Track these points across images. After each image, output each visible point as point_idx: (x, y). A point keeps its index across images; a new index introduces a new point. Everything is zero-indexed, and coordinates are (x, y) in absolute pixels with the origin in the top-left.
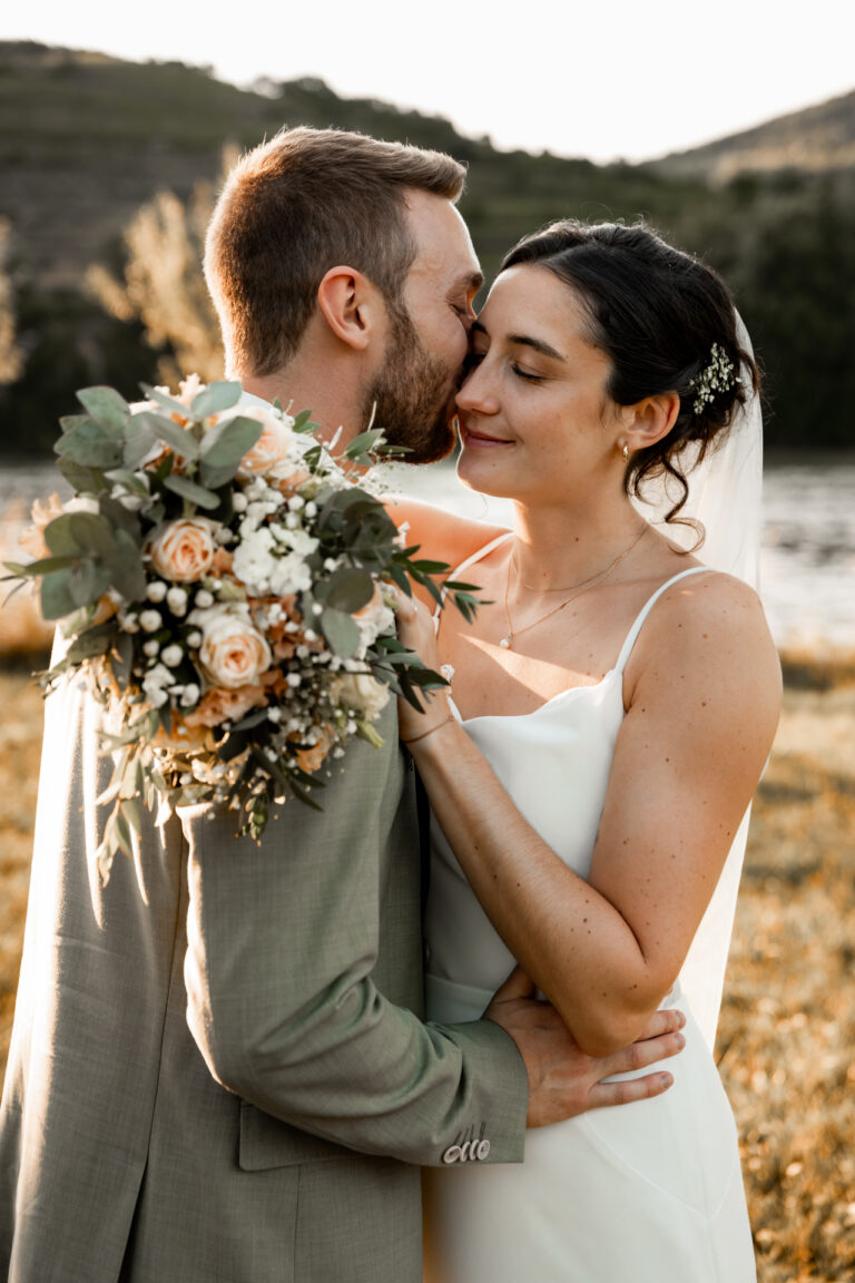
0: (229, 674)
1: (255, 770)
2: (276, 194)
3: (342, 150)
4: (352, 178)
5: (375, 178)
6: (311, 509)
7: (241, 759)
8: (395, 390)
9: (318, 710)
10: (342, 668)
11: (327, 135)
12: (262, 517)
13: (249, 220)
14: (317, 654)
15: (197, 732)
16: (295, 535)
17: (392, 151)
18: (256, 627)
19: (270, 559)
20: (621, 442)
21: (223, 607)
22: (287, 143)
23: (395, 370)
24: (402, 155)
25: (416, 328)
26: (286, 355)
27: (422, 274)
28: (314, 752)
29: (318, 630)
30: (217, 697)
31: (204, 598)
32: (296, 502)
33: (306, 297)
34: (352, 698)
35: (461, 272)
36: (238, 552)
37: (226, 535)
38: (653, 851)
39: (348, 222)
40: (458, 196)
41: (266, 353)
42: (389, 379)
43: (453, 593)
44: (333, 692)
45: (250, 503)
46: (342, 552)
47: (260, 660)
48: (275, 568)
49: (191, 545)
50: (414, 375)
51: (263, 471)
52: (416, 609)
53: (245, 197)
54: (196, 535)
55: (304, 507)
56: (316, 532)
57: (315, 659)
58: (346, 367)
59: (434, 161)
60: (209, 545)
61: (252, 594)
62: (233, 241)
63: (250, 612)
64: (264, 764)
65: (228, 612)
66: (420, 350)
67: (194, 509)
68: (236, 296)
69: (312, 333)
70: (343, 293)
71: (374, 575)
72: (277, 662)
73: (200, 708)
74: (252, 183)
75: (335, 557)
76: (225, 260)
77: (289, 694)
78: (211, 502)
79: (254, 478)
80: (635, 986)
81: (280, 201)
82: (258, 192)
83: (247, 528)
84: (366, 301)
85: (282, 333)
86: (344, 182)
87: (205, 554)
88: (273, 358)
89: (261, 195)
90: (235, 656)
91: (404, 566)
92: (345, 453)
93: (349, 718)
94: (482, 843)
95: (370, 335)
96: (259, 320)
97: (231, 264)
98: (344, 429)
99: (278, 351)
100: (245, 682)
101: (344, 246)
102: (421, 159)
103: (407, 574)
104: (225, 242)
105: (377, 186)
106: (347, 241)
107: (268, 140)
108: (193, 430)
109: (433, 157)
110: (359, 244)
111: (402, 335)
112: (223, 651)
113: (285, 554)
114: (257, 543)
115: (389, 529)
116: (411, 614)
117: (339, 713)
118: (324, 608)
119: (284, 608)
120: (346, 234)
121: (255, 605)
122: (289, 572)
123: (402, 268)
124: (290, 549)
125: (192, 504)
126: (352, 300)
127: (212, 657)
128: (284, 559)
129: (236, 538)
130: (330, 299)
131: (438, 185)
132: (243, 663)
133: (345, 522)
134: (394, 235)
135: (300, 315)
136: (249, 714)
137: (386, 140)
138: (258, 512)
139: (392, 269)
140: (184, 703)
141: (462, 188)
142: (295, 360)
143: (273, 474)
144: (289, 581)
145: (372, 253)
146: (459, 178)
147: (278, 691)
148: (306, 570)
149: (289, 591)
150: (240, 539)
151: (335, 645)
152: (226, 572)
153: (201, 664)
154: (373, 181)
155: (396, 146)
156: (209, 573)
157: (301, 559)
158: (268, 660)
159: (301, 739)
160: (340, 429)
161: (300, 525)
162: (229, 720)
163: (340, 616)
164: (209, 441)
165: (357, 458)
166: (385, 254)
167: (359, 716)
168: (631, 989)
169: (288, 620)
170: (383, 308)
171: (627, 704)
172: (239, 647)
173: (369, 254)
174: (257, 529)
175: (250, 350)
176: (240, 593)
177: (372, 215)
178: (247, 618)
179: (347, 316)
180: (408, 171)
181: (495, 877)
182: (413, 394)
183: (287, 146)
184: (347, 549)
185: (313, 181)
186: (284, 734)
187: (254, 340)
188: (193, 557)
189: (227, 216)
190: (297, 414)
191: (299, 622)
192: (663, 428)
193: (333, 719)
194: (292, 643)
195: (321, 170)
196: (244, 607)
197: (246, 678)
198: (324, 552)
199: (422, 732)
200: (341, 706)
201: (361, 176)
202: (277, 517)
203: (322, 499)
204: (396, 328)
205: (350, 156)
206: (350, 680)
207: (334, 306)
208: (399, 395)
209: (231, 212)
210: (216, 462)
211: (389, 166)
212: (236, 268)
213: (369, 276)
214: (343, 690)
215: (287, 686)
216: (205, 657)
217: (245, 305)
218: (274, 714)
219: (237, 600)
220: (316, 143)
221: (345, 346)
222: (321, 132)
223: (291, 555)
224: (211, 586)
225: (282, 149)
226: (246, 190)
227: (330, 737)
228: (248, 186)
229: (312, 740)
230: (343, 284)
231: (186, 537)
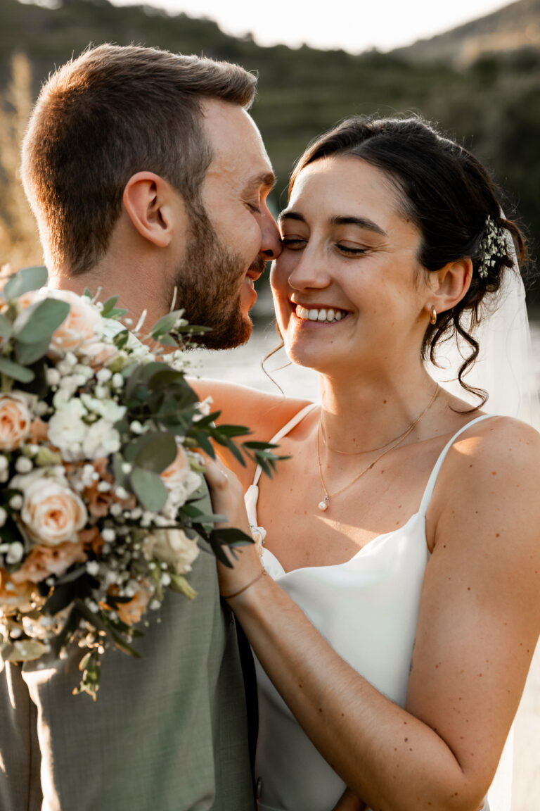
0: (49, 532)
1: (79, 621)
2: (83, 107)
3: (143, 65)
4: (150, 90)
5: (172, 90)
6: (118, 380)
7: (65, 614)
8: (197, 282)
9: (135, 565)
10: (153, 524)
11: (129, 51)
12: (74, 389)
13: (59, 131)
14: (129, 511)
15: (23, 589)
16: (104, 404)
17: (189, 64)
18: (73, 489)
19: (82, 426)
20: (429, 306)
21: (41, 472)
22: (92, 60)
23: (195, 265)
24: (198, 67)
25: (214, 226)
26: (98, 254)
27: (217, 176)
28: (133, 605)
29: (129, 487)
30: (40, 554)
31: (24, 464)
32: (104, 375)
33: (112, 200)
34: (164, 553)
35: (254, 172)
36: (53, 421)
37: (42, 408)
38: (462, 671)
39: (149, 131)
40: (251, 102)
41: (79, 255)
42: (191, 273)
43: (252, 452)
44: (148, 545)
45: (62, 377)
46: (147, 418)
47: (77, 519)
48: (86, 434)
49: (10, 417)
50: (213, 268)
51: (73, 348)
52: (226, 476)
53: (55, 110)
54: (14, 406)
55: (111, 380)
56: (124, 402)
57: (127, 515)
58: (151, 265)
59: (227, 72)
60: (26, 415)
61: (67, 459)
62: (45, 151)
63: (66, 475)
64: (87, 615)
65: (46, 475)
66: (218, 245)
67: (10, 384)
68: (50, 201)
69: (119, 234)
70: (146, 196)
71: (180, 439)
72: (93, 521)
73: (24, 565)
74: (61, 98)
75: (142, 422)
76: (39, 169)
77: (106, 550)
78: (27, 377)
79: (65, 355)
80: (456, 794)
81: (87, 113)
82: (66, 105)
83: (58, 400)
84: (166, 202)
85: (93, 234)
86: (145, 94)
87: (23, 424)
88: (86, 257)
89: (70, 109)
90: (54, 515)
91: (208, 431)
92: (151, 334)
93: (162, 571)
94: (305, 682)
95: (172, 233)
96: (71, 222)
97: (44, 172)
98: (148, 313)
99: (91, 251)
100: (64, 539)
101: (146, 153)
102: (214, 70)
103: (210, 439)
104: (38, 152)
105: (175, 97)
106: (149, 148)
107: (76, 57)
108: (7, 314)
109: (225, 67)
110: (159, 150)
111: (201, 232)
112: (43, 510)
113: (95, 421)
114: (69, 410)
115: (191, 397)
116: (222, 481)
117: (152, 566)
118: (133, 468)
119: (97, 470)
120: (148, 141)
121: (71, 469)
122: (100, 436)
123: (199, 171)
124: (99, 417)
125: (9, 378)
126: (154, 202)
127: (33, 517)
128: (95, 426)
129: (51, 410)
130: (134, 201)
131: (231, 93)
132: (61, 521)
133: (150, 392)
134: (191, 141)
135: (108, 217)
136: (70, 570)
137: (183, 54)
138: (69, 385)
139: (190, 173)
140: (10, 560)
141: (254, 96)
142: (106, 258)
143: (83, 351)
144: (100, 446)
145: (172, 159)
146: (251, 86)
147: (95, 548)
148: (116, 435)
149: (101, 455)
150: (55, 409)
151: (145, 500)
152: (42, 441)
153: (24, 525)
154: (171, 93)
155: (192, 58)
156: (28, 441)
157: (110, 426)
158: (84, 519)
159: (119, 591)
160: (145, 313)
161: (109, 396)
162: (53, 576)
163: (148, 476)
164: (22, 320)
165: (160, 337)
166: (183, 159)
167: (171, 570)
168: (452, 796)
169: (101, 480)
170: (183, 208)
171: (431, 544)
172: (56, 506)
173: (169, 160)
174: (69, 400)
175: (65, 253)
176: (55, 457)
177: (170, 123)
178: (64, 481)
179: (150, 217)
180: (203, 82)
181: (321, 710)
182: (211, 285)
183: (92, 63)
184: (153, 416)
185: (116, 94)
186: (104, 587)
187: (68, 242)
188: (12, 427)
189: (40, 128)
190: (105, 302)
191: (112, 482)
192: (460, 292)
193: (149, 574)
194: (105, 502)
195: (123, 84)
196: (60, 471)
197: (65, 535)
198: (130, 418)
199: (241, 588)
200: (156, 560)
201: (160, 88)
202: (88, 389)
203: (128, 373)
204: (196, 226)
205: (149, 70)
206: (160, 536)
207: (138, 209)
208: (199, 287)
209: (43, 124)
210: (28, 338)
211: (184, 78)
212: (49, 175)
213: (169, 179)
214: (156, 545)
215: (104, 542)
216: (26, 517)
217: (58, 209)
218: (93, 568)
219: (53, 465)
220: (118, 59)
221: (149, 245)
222: (124, 48)
223: (101, 422)
224: (29, 452)
225: (87, 65)
226: (57, 104)
227: (146, 588)
228: (58, 99)
229: (130, 592)
230: (145, 189)
231: (4, 409)
